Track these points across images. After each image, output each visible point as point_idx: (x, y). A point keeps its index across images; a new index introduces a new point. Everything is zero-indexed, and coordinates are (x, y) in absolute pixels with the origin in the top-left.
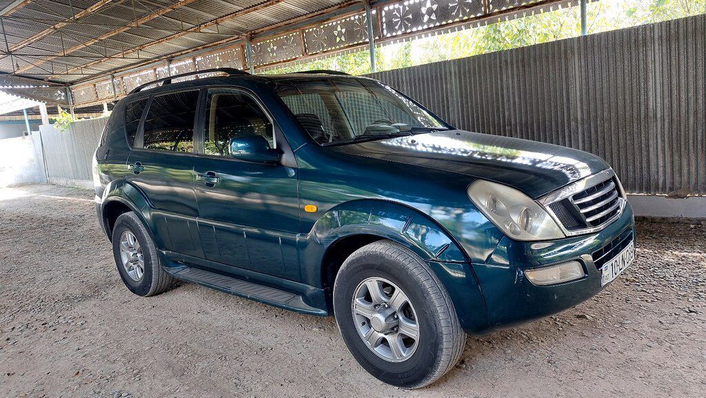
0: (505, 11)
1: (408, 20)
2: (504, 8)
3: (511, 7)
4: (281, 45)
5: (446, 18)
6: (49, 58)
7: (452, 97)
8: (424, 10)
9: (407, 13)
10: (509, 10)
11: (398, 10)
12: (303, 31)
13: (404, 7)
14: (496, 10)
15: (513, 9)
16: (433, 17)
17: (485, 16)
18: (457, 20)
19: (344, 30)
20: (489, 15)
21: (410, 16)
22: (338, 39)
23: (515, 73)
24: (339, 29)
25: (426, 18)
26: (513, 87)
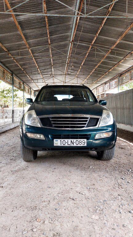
4: (126, 77)
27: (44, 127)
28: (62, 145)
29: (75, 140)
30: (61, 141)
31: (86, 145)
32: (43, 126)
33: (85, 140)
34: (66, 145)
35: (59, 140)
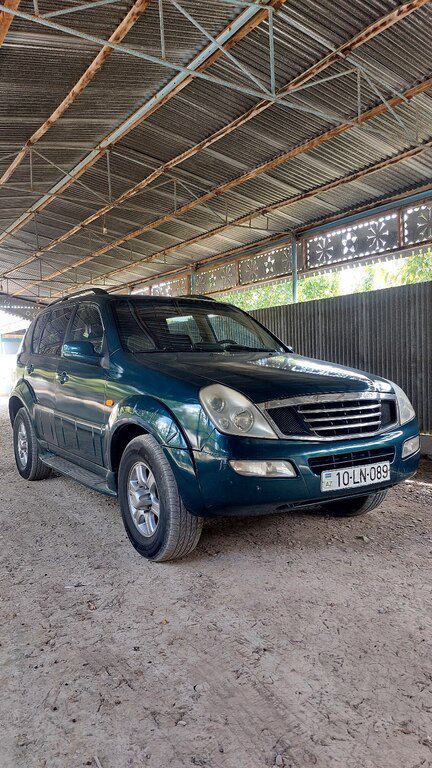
0: (418, 244)
1: (330, 252)
2: (418, 241)
3: (425, 239)
4: (219, 275)
5: (364, 250)
6: (37, 283)
7: (362, 329)
8: (344, 242)
9: (328, 245)
10: (422, 243)
11: (321, 242)
12: (239, 262)
13: (327, 240)
14: (411, 243)
15: (426, 242)
16: (352, 250)
17: (400, 248)
18: (374, 252)
19: (273, 262)
20: (403, 248)
21: (332, 248)
22: (267, 270)
23: (422, 308)
24: (269, 260)
25: (346, 250)
26: (420, 323)
27: (284, 437)
28: (342, 487)
29: (368, 467)
30: (338, 474)
31: (388, 478)
32: (285, 433)
33: (388, 463)
34: (351, 485)
35: (334, 473)
